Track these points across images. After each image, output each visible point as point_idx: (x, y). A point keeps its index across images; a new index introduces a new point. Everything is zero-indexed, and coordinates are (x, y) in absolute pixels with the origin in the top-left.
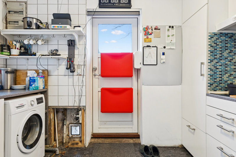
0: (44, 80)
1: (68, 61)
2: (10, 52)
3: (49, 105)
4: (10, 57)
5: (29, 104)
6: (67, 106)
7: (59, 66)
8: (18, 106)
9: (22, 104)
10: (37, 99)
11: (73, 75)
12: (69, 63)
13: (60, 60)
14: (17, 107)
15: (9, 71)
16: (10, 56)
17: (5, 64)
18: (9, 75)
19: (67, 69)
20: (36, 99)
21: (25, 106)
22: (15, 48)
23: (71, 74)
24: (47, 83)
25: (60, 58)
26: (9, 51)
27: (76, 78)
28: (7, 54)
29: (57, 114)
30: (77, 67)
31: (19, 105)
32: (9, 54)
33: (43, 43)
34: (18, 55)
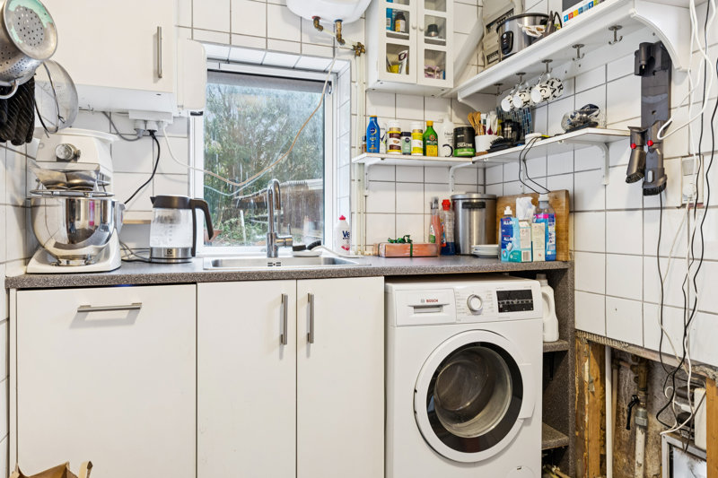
0: (552, 229)
1: (634, 146)
2: (474, 147)
3: (577, 327)
4: (473, 162)
5: (464, 304)
6: (639, 347)
7: (607, 173)
8: (420, 304)
9: (432, 301)
10: (502, 295)
11: (661, 208)
12: (637, 152)
13: (612, 147)
14: (415, 307)
15: (475, 201)
16: (474, 159)
17: (481, 182)
18: (475, 214)
19: (630, 180)
20: (498, 292)
21: (444, 307)
22: (482, 131)
23: (653, 200)
24: (563, 242)
25: (611, 138)
26: (471, 145)
27: (674, 219)
28: (465, 152)
29: (615, 372)
30: (683, 163)
31: (423, 301)
32: (471, 153)
33: (548, 92)
34: (489, 151)
